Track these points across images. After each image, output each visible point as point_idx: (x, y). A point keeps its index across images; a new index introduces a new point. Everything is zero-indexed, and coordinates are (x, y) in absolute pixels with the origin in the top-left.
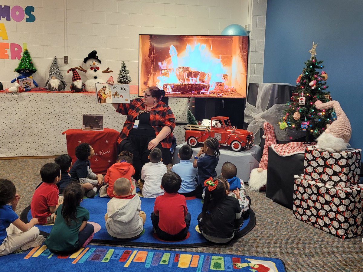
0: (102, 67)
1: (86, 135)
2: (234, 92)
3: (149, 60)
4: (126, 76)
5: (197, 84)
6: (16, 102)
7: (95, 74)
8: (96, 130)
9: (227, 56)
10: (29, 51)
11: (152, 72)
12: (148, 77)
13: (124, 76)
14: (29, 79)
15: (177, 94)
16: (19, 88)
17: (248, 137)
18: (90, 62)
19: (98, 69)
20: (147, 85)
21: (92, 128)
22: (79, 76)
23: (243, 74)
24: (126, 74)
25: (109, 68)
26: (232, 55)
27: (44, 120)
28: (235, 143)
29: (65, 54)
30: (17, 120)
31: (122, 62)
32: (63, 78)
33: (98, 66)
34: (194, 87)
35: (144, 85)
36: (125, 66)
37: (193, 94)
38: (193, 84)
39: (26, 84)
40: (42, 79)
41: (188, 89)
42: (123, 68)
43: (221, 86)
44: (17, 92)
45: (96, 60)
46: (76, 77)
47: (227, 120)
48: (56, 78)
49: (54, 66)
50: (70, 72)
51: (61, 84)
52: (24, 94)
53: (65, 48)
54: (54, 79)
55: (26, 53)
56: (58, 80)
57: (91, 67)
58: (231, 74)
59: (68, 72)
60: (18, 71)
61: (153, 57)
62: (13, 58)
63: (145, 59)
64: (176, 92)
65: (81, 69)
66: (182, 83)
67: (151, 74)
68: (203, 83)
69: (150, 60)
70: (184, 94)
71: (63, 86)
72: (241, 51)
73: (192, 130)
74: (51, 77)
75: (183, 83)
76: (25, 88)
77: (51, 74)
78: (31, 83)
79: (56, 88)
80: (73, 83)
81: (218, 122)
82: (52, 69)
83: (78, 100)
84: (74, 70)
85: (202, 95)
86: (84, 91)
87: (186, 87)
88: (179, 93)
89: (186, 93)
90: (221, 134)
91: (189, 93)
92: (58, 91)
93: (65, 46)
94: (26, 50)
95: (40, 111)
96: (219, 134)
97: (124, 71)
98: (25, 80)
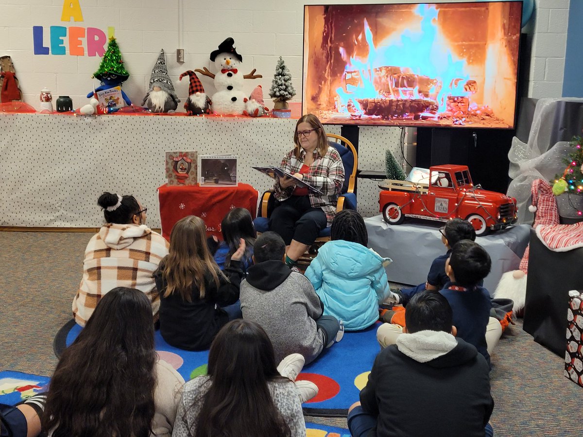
0: (243, 69)
1: (195, 194)
2: (488, 115)
3: (323, 54)
4: (285, 85)
5: (415, 101)
6: (92, 131)
7: (229, 81)
9: (476, 43)
10: (117, 41)
11: (328, 76)
12: (319, 87)
13: (282, 85)
14: (115, 91)
15: (374, 119)
16: (98, 107)
17: (502, 207)
18: (221, 60)
19: (235, 71)
20: (317, 101)
21: (217, 181)
22: (201, 86)
23: (508, 79)
24: (284, 80)
25: (255, 71)
26: (486, 41)
27: (138, 164)
28: (475, 219)
29: (179, 46)
30: (92, 164)
31: (280, 59)
32: (173, 89)
33: (235, 67)
34: (408, 105)
35: (311, 102)
36: (284, 66)
37: (405, 119)
38: (406, 101)
39: (110, 101)
40: (139, 91)
41: (397, 109)
42: (281, 70)
43: (463, 104)
44: (94, 114)
45: (232, 56)
46: (196, 87)
47: (463, 172)
48: (160, 89)
49: (158, 67)
50: (184, 78)
51: (170, 100)
52: (105, 118)
53: (179, 34)
54: (157, 91)
55: (113, 44)
56: (164, 92)
57: (222, 68)
58: (484, 79)
59: (181, 78)
60: (98, 76)
61: (330, 47)
62: (91, 54)
63: (315, 53)
64: (372, 115)
65: (207, 73)
66: (383, 98)
67: (325, 80)
68: (425, 99)
69: (325, 54)
70: (387, 119)
71: (173, 103)
72: (507, 33)
74: (152, 87)
75: (387, 99)
76: (109, 106)
77: (152, 81)
78: (118, 99)
79: (160, 107)
80: (189, 99)
81: (444, 175)
82: (155, 72)
83: (196, 129)
84: (192, 75)
85: (423, 121)
86: (208, 113)
87: (392, 105)
88: (379, 118)
89: (392, 117)
90: (447, 200)
91: (398, 117)
92: (164, 112)
93: (179, 31)
94: (112, 40)
95: (132, 149)
96: (444, 199)
97: (282, 76)
98: (109, 94)
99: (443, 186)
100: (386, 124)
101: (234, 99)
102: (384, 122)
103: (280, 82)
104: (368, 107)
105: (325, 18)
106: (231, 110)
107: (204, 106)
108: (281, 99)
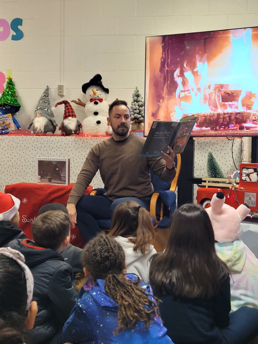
0: (108, 98)
1: (36, 190)
3: (161, 77)
4: (139, 109)
5: (239, 113)
7: (95, 108)
8: (56, 184)
10: (13, 80)
11: (165, 95)
12: (158, 104)
13: (136, 110)
14: (7, 117)
15: (204, 131)
18: (90, 91)
19: (101, 100)
20: (156, 117)
21: (50, 181)
22: (72, 112)
24: (138, 106)
29: (60, 82)
31: (136, 89)
32: (52, 115)
33: (100, 97)
34: (233, 117)
35: (152, 118)
36: (139, 94)
37: (231, 129)
38: (231, 114)
39: (3, 125)
41: (223, 121)
42: (136, 98)
45: (98, 88)
46: (69, 113)
48: (42, 115)
49: (43, 99)
50: (59, 106)
51: (49, 124)
53: (60, 73)
54: (39, 117)
55: (11, 83)
56: (44, 118)
57: (91, 98)
59: (56, 106)
61: (167, 71)
63: (155, 77)
64: (202, 127)
66: (212, 112)
67: (163, 99)
68: (248, 111)
69: (163, 77)
70: (216, 130)
71: (51, 127)
73: (209, 187)
74: (36, 114)
75: (215, 112)
76: (2, 130)
77: (36, 109)
78: (10, 124)
79: (40, 130)
80: (63, 122)
81: (251, 171)
82: (39, 103)
83: (67, 146)
84: (67, 104)
85: (247, 131)
86: (78, 134)
87: (220, 118)
88: (208, 130)
89: (220, 128)
90: (255, 194)
91: (224, 128)
92: (43, 133)
93: (60, 71)
94: (9, 79)
95: (16, 162)
96: (253, 194)
97: (137, 102)
98: (1, 119)
99: (252, 181)
100: (215, 135)
101: (99, 122)
102: (213, 132)
103: (134, 107)
104: (199, 120)
105: (162, 47)
106: (96, 131)
107: (75, 128)
108: (136, 121)
